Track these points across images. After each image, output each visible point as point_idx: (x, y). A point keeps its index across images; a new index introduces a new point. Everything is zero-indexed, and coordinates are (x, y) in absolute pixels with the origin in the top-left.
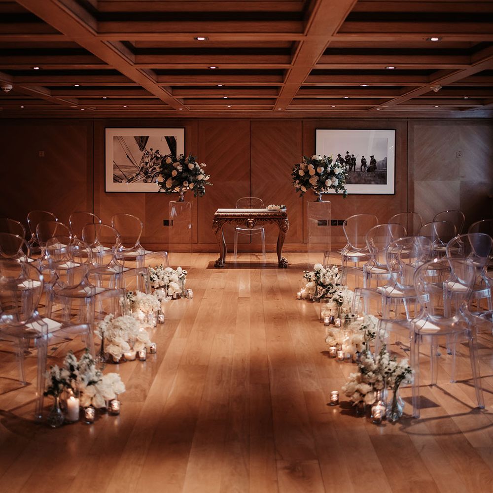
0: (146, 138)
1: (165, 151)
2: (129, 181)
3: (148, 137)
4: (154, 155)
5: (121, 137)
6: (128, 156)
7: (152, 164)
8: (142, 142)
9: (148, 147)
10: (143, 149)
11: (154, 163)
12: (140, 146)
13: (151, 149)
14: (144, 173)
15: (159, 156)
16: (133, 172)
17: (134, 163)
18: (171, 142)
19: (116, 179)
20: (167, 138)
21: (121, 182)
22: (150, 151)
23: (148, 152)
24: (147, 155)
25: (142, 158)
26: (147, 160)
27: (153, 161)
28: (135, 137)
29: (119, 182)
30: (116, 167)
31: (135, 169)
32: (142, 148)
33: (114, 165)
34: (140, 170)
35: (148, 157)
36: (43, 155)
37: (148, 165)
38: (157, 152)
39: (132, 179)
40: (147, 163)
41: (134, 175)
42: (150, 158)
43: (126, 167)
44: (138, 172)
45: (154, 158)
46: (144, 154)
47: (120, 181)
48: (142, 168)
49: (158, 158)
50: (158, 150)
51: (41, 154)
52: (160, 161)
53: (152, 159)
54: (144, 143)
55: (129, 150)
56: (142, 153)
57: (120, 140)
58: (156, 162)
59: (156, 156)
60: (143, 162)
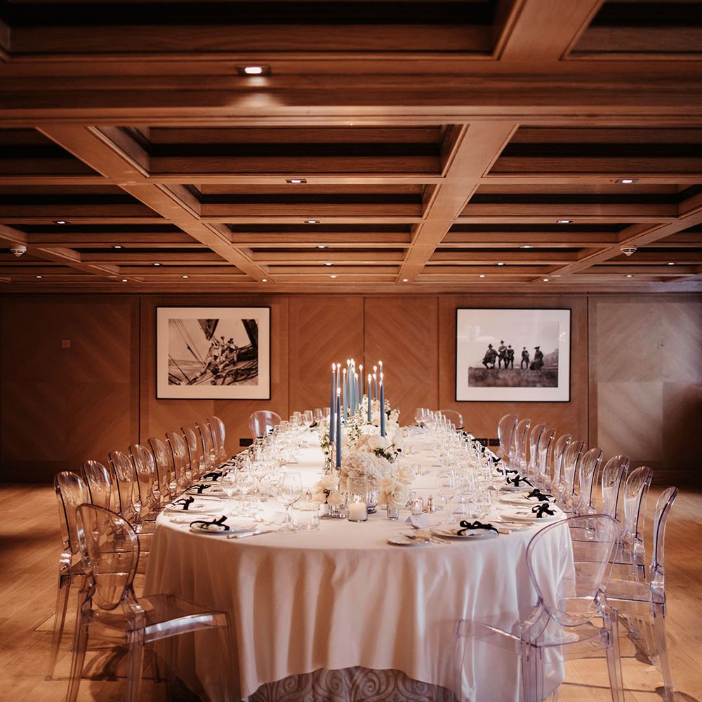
0: (214, 322)
1: (243, 341)
2: (190, 383)
3: (217, 321)
4: (226, 347)
5: (180, 321)
6: (189, 348)
7: (223, 358)
8: (210, 327)
9: (217, 335)
10: (211, 337)
11: (226, 357)
12: (206, 332)
13: (222, 338)
14: (212, 371)
15: (233, 347)
16: (196, 370)
17: (198, 356)
18: (251, 327)
19: (173, 380)
20: (245, 321)
21: (180, 384)
22: (220, 340)
23: (218, 342)
24: (216, 345)
25: (210, 350)
26: (216, 353)
27: (224, 355)
28: (199, 320)
29: (176, 384)
30: (172, 362)
31: (198, 366)
32: (210, 335)
33: (170, 361)
34: (206, 367)
35: (217, 349)
36: (69, 346)
37: (218, 360)
38: (231, 341)
39: (195, 379)
40: (216, 358)
41: (198, 374)
42: (220, 350)
43: (186, 363)
44: (203, 370)
45: (227, 350)
46: (213, 345)
47: (178, 383)
48: (210, 364)
49: (231, 351)
50: (231, 339)
51: (66, 345)
52: (235, 355)
53: (223, 352)
54: (212, 329)
55: (190, 338)
56: (209, 343)
57: (179, 325)
58: (229, 356)
59: (228, 347)
60: (211, 356)
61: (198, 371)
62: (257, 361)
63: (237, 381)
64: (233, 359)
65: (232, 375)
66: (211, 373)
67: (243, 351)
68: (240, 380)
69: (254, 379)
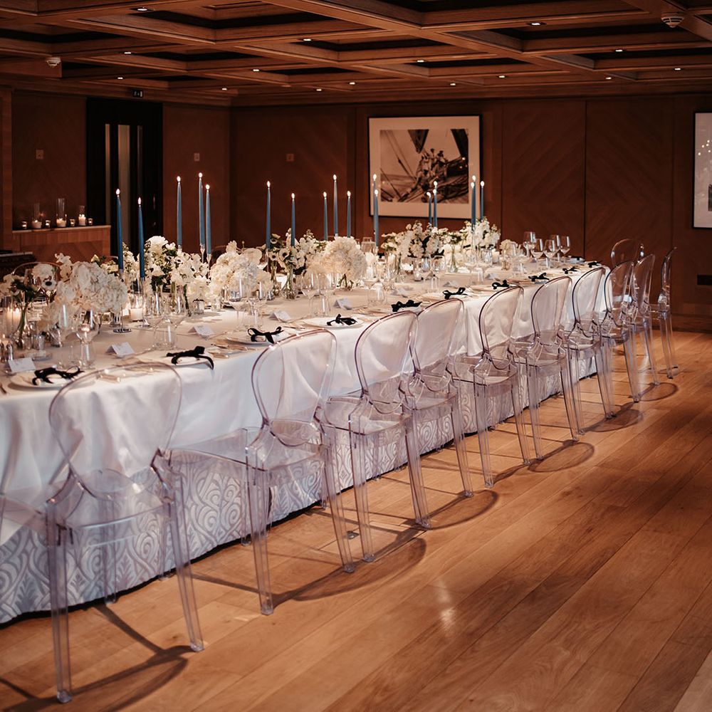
0: (424, 133)
1: (452, 154)
2: (402, 200)
3: (427, 131)
4: (436, 160)
5: (390, 132)
6: (400, 161)
7: (433, 173)
8: (419, 137)
9: (427, 147)
10: (421, 150)
11: (436, 172)
12: (416, 144)
13: (432, 150)
14: (423, 187)
15: (443, 160)
16: (407, 186)
17: (410, 173)
18: (461, 138)
19: (386, 196)
20: (454, 131)
21: (391, 201)
22: (430, 153)
23: (428, 155)
24: (426, 158)
25: (420, 164)
26: (427, 167)
27: (434, 169)
28: (409, 131)
29: (389, 201)
30: (384, 177)
31: (410, 181)
32: (420, 148)
33: (381, 175)
34: (416, 182)
35: (427, 162)
36: (292, 159)
37: (428, 175)
38: (441, 154)
39: (406, 196)
40: (426, 172)
41: (409, 190)
42: (430, 164)
43: (397, 177)
44: (414, 186)
45: (436, 163)
46: (423, 158)
47: (390, 199)
48: (420, 179)
49: (441, 164)
50: (441, 152)
51: (290, 158)
52: (445, 169)
53: (433, 165)
54: (422, 139)
55: (401, 151)
56: (419, 156)
57: (389, 136)
58: (438, 170)
59: (438, 161)
60: (421, 170)
61: (409, 187)
62: (468, 176)
63: (448, 199)
64: (443, 174)
65: (442, 191)
66: (421, 190)
67: (453, 165)
68: (451, 198)
69: (464, 197)
